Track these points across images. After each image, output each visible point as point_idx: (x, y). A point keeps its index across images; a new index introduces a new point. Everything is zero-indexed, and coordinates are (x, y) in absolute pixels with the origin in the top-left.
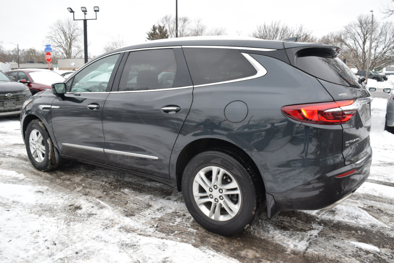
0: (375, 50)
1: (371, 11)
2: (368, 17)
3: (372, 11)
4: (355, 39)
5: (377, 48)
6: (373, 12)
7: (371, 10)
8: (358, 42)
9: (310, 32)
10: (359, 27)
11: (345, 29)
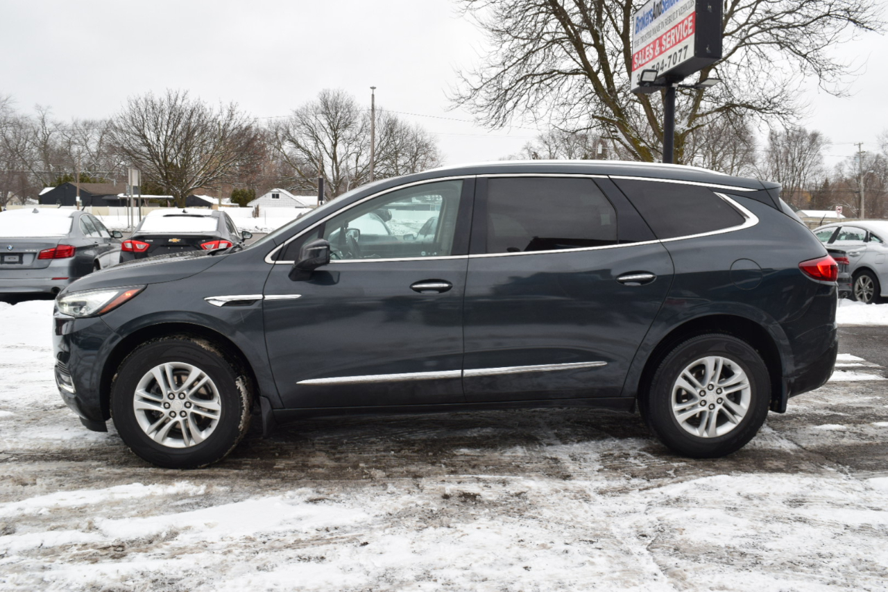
0: (357, 160)
1: (371, 88)
2: (338, 95)
3: (373, 88)
4: (316, 139)
5: (360, 158)
6: (375, 90)
7: (372, 86)
8: (323, 143)
9: (253, 120)
10: (323, 113)
11: (297, 117)
